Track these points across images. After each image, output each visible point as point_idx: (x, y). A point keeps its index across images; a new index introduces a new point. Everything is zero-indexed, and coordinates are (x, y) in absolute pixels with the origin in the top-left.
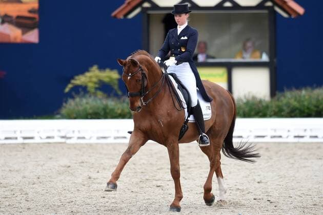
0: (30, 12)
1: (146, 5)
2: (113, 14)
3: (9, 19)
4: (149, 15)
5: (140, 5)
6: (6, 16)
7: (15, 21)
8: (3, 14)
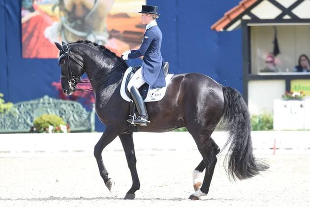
0: (138, 26)
1: (246, 17)
2: (212, 27)
3: (116, 34)
4: (249, 28)
5: (240, 17)
6: (114, 31)
7: (123, 36)
8: (110, 29)
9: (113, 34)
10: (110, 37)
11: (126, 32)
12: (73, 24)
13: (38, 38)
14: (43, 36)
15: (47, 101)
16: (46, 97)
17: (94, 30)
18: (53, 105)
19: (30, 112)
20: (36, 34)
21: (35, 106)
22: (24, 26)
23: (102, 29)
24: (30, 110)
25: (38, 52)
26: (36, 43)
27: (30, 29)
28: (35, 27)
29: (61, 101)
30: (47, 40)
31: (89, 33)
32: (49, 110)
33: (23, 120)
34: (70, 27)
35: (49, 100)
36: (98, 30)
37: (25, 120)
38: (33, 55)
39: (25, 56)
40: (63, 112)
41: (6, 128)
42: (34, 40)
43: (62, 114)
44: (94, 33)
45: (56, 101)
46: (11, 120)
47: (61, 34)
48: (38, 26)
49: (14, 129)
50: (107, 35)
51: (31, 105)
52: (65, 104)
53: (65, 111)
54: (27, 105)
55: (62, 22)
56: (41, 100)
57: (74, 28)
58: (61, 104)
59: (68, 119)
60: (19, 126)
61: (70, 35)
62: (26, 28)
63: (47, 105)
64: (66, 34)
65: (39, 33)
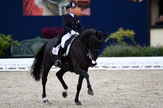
13: (31, 5)
14: (34, 4)
16: (38, 38)
19: (30, 46)
20: (30, 3)
25: (31, 13)
26: (30, 7)
30: (36, 6)
31: (59, 2)
35: (40, 39)
36: (64, 1)
37: (27, 50)
42: (29, 6)
45: (44, 39)
51: (30, 42)
56: (36, 39)
60: (24, 53)
61: (49, 3)
63: (39, 42)
65: (32, 2)
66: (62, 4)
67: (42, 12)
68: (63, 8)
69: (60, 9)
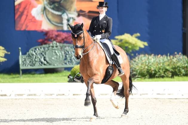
3: (83, 13)
6: (81, 11)
7: (87, 14)
8: (79, 10)
9: (81, 13)
10: (79, 15)
11: (90, 12)
12: (52, 6)
13: (27, 16)
14: (31, 14)
15: (55, 45)
16: (54, 42)
17: (67, 10)
18: (59, 47)
19: (43, 53)
20: (25, 13)
21: (47, 49)
22: (16, 8)
23: (73, 9)
24: (43, 52)
25: (27, 26)
26: (26, 19)
27: (21, 10)
28: (25, 8)
29: (65, 44)
30: (34, 17)
31: (63, 13)
32: (56, 51)
33: (38, 59)
34: (50, 8)
35: (56, 44)
36: (70, 11)
37: (39, 59)
38: (23, 28)
39: (18, 29)
40: (67, 53)
41: (27, 65)
42: (24, 17)
43: (67, 54)
44: (67, 12)
45: (61, 45)
46: (30, 59)
47: (43, 13)
48: (27, 8)
49: (32, 66)
50: (76, 14)
51: (44, 48)
52: (69, 46)
53: (68, 52)
54: (41, 48)
55: (44, 5)
57: (53, 9)
58: (65, 47)
59: (71, 58)
60: (36, 64)
61: (50, 13)
62: (18, 9)
63: (55, 48)
64: (47, 13)
65: (28, 12)
66: (67, 15)
67: (41, 25)
68: (68, 20)
69: (65, 22)
